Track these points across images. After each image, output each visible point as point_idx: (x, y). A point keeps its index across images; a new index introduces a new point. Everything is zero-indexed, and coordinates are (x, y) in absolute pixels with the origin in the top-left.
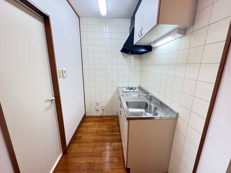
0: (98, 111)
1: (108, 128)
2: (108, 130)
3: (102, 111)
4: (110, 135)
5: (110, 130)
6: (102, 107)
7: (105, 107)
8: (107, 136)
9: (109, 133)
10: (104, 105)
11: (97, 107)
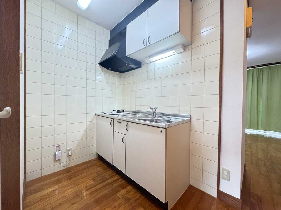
0: (58, 162)
1: (93, 180)
2: (94, 182)
3: (68, 158)
4: (105, 186)
5: (99, 180)
6: (68, 151)
7: (73, 149)
8: (101, 190)
9: (102, 185)
10: (72, 146)
11: (56, 153)
